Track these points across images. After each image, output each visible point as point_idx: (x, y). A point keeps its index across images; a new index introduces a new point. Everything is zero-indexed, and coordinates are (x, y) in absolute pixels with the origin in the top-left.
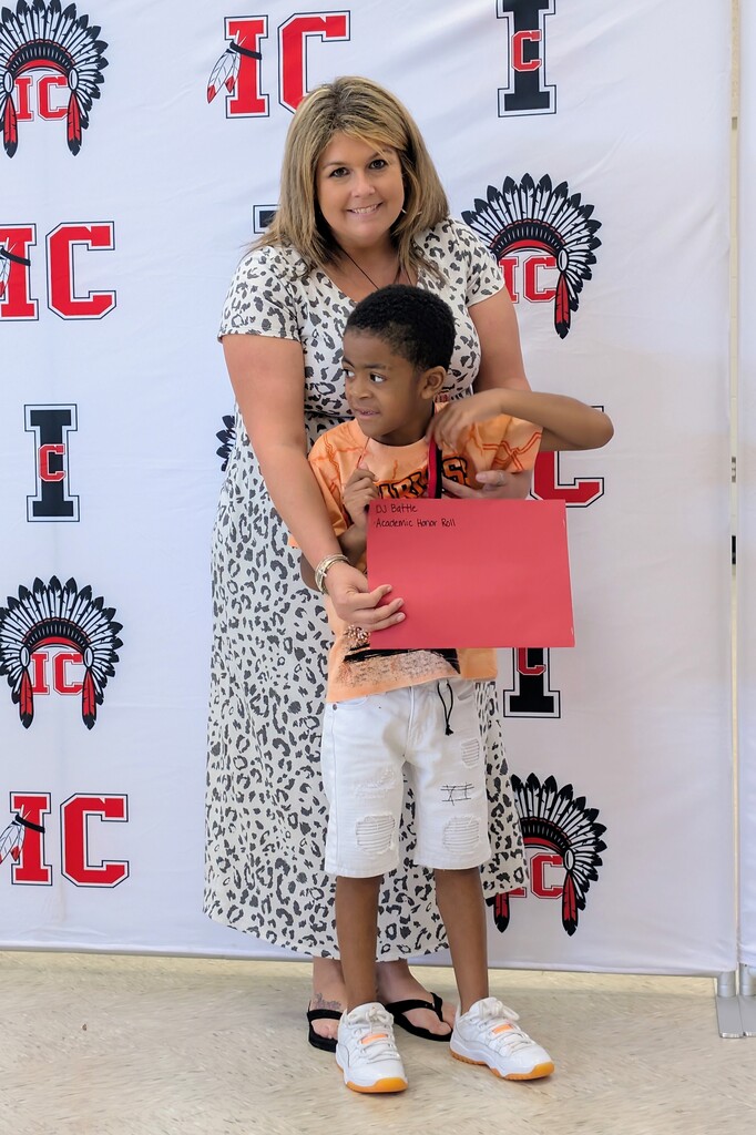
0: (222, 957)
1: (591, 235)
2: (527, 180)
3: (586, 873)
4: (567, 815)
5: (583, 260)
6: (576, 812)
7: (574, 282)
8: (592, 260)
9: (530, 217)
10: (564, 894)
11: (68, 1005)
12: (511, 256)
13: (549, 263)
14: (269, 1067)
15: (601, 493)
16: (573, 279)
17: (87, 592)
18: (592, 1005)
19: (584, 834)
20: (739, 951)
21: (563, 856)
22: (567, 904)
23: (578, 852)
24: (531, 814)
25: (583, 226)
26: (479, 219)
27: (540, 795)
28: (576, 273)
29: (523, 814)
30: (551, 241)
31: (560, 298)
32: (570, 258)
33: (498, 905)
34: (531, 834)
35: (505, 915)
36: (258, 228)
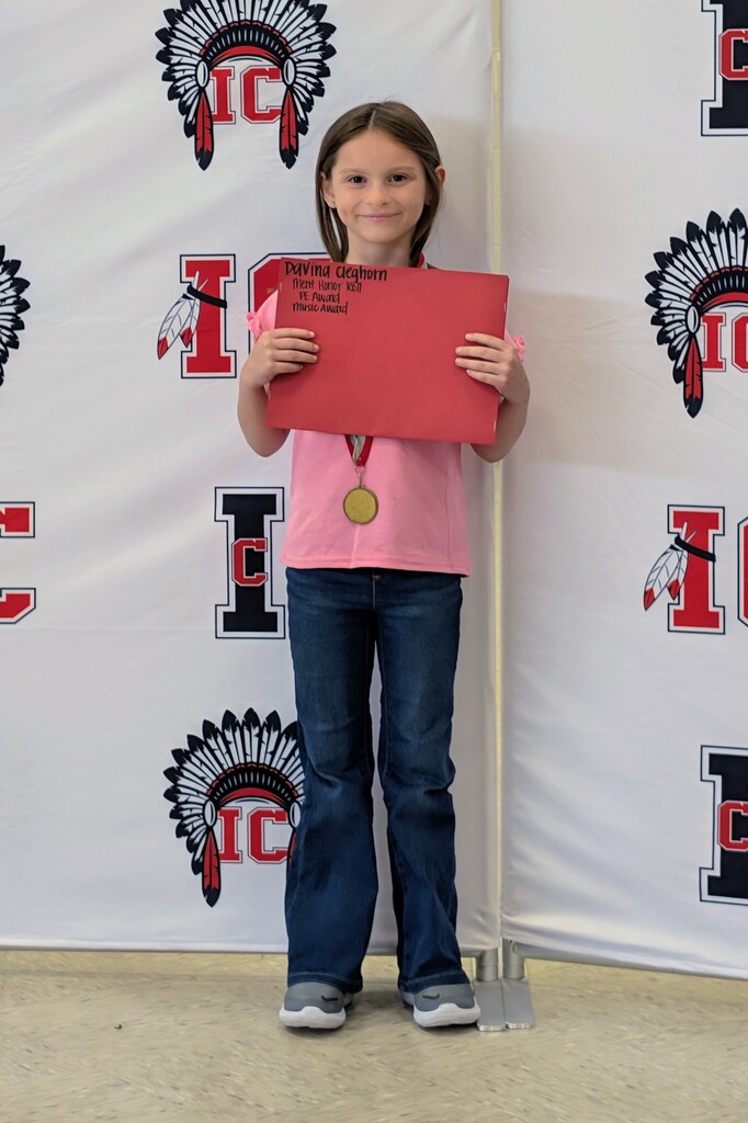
1: (323, 42)
5: (314, 71)
7: (303, 99)
8: (325, 72)
10: (288, 859)
12: (224, 65)
13: (272, 75)
16: (302, 95)
20: (503, 924)
21: (287, 810)
24: (249, 759)
25: (313, 30)
26: (186, 19)
27: (260, 735)
28: (305, 88)
29: (239, 759)
30: (275, 48)
31: (285, 118)
32: (298, 70)
33: (207, 872)
34: (249, 785)
35: (215, 885)
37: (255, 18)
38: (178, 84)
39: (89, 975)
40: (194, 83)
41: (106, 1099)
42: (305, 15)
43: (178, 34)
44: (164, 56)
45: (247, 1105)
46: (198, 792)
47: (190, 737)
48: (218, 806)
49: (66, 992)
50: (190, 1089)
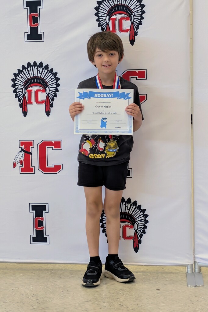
0: (15, 263)
1: (142, 10)
3: (142, 231)
4: (135, 211)
5: (139, 18)
6: (138, 210)
7: (136, 26)
8: (142, 18)
9: (121, 3)
10: (134, 239)
12: (114, 17)
13: (127, 19)
14: (32, 300)
15: (146, 99)
16: (136, 25)
18: (144, 277)
19: (141, 218)
20: (194, 257)
21: (133, 225)
22: (135, 242)
23: (139, 224)
24: (122, 211)
25: (139, 6)
26: (103, 4)
27: (125, 205)
28: (137, 23)
30: (128, 11)
31: (131, 31)
32: (135, 17)
36: (25, 7)
37: (122, 3)
38: (101, 22)
40: (105, 22)
41: (85, 305)
42: (136, 2)
43: (101, 8)
44: (97, 14)
45: (124, 307)
49: (73, 275)
50: (108, 302)
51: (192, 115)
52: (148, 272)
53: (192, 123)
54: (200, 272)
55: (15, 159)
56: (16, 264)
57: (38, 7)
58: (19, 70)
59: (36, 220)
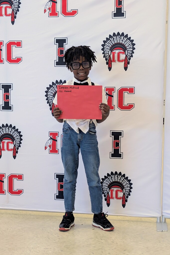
1: (133, 47)
2: (118, 33)
3: (128, 194)
4: (124, 181)
5: (131, 52)
6: (126, 180)
7: (129, 58)
8: (133, 53)
10: (122, 199)
11: (9, 222)
12: (114, 51)
13: (123, 53)
14: (54, 236)
15: (134, 107)
17: (14, 127)
18: (128, 224)
19: (127, 185)
20: (162, 212)
21: (122, 190)
22: (123, 201)
23: (126, 189)
24: (115, 180)
25: (131, 45)
26: (107, 42)
27: (118, 176)
28: (129, 56)
29: (114, 180)
30: (124, 48)
31: (125, 61)
32: (128, 52)
33: (107, 201)
34: (116, 185)
35: (109, 203)
36: (56, 43)
37: (120, 42)
38: (105, 55)
39: (86, 218)
40: (108, 55)
41: (89, 241)
42: (129, 42)
43: (106, 45)
44: (103, 49)
46: (106, 186)
47: (105, 176)
48: (110, 189)
50: (104, 240)
51: (164, 118)
52: (131, 221)
53: (164, 124)
54: (165, 222)
55: (46, 144)
56: (45, 212)
57: (64, 44)
58: (50, 85)
59: (59, 184)
